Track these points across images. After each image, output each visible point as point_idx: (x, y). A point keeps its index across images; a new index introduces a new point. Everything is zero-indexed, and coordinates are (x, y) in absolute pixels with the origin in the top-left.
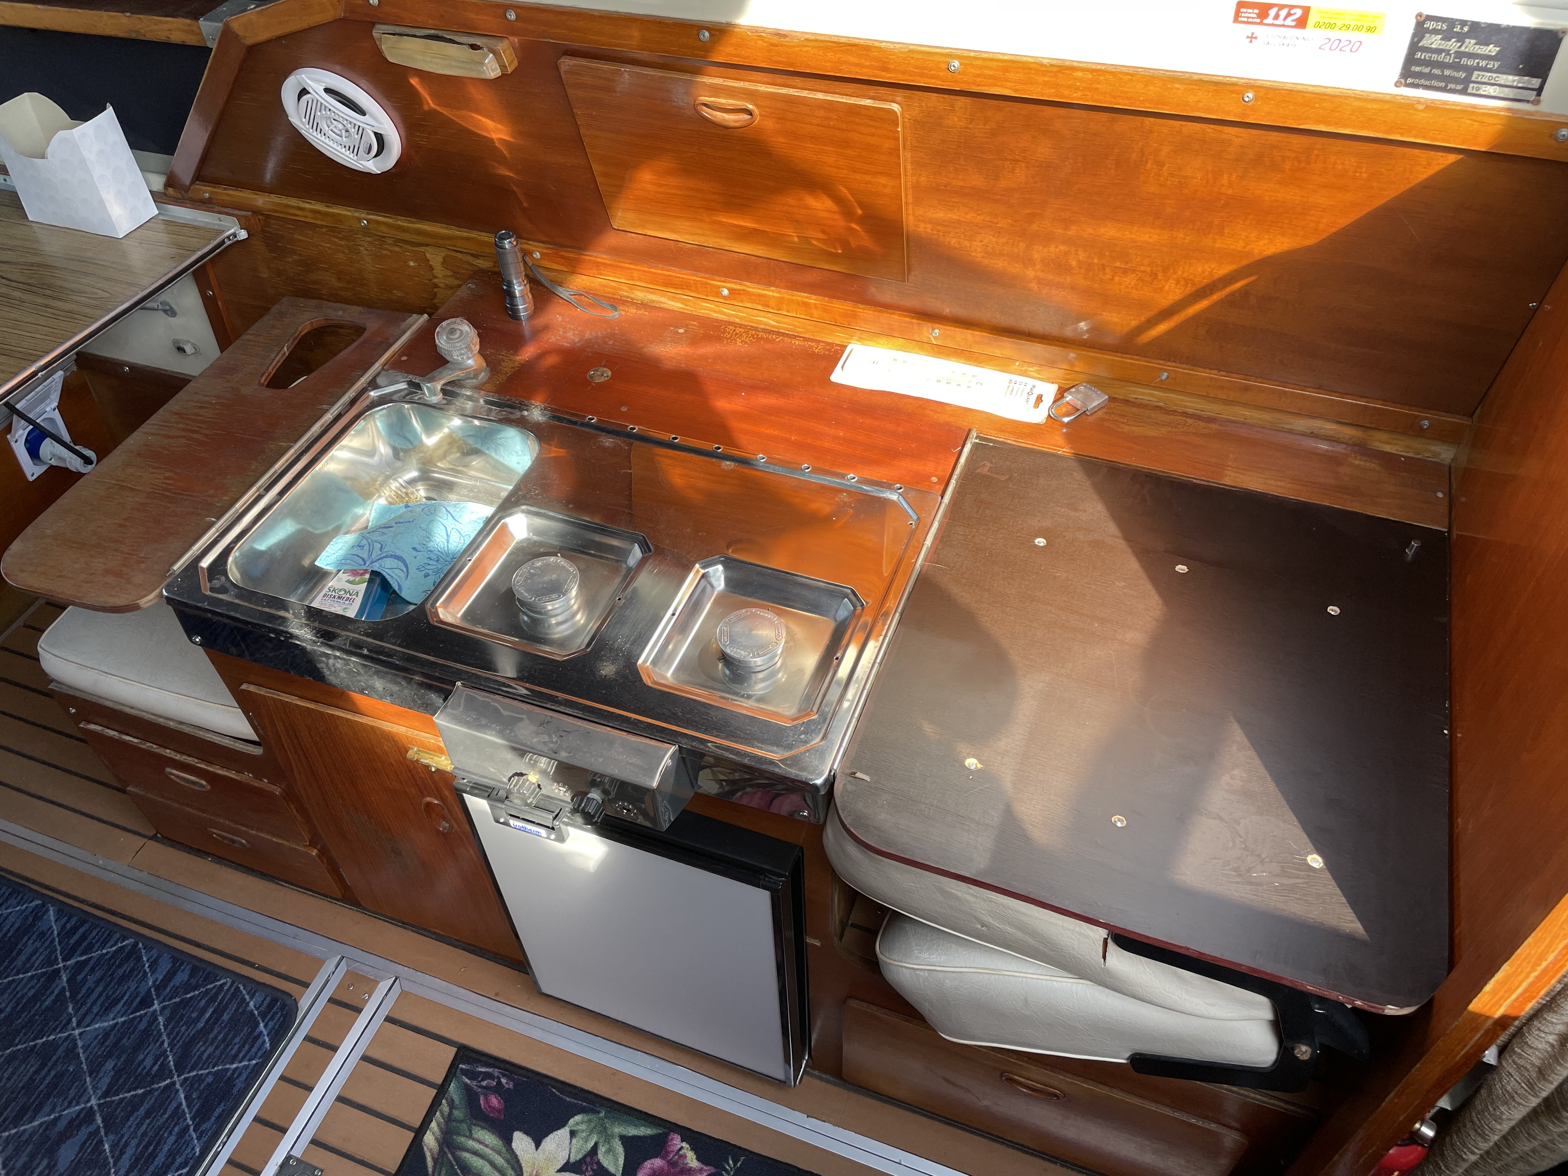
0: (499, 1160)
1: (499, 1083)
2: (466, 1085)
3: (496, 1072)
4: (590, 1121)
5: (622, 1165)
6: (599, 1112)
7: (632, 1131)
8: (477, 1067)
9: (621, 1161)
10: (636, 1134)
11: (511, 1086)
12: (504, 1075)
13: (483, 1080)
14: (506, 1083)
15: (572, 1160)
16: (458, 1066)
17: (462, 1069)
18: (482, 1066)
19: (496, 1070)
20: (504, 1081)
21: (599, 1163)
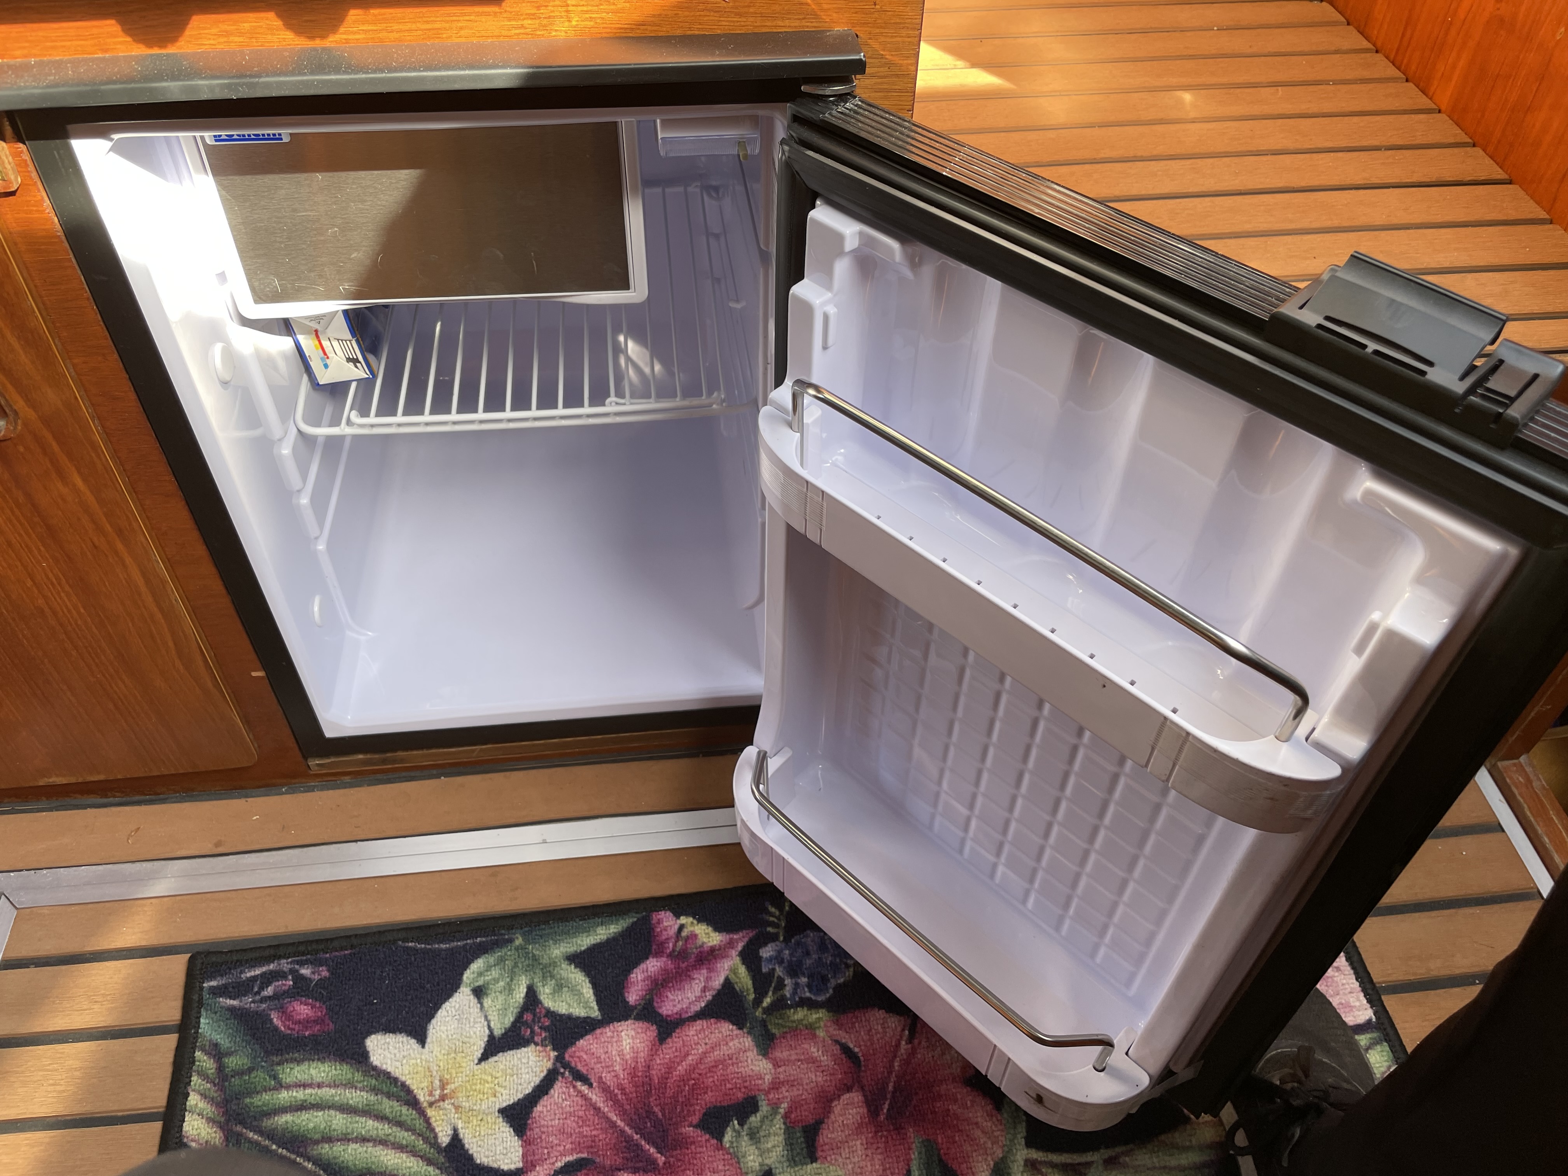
0: (357, 1097)
1: (299, 979)
2: (232, 1010)
3: (285, 965)
4: (501, 960)
5: (593, 997)
6: (511, 941)
7: (585, 941)
8: (241, 973)
9: (588, 991)
10: (593, 942)
11: (325, 973)
12: (302, 964)
13: (262, 988)
14: (313, 973)
15: (498, 1032)
16: (202, 988)
17: (212, 988)
18: (253, 967)
19: (284, 961)
20: (305, 971)
21: (549, 1013)
